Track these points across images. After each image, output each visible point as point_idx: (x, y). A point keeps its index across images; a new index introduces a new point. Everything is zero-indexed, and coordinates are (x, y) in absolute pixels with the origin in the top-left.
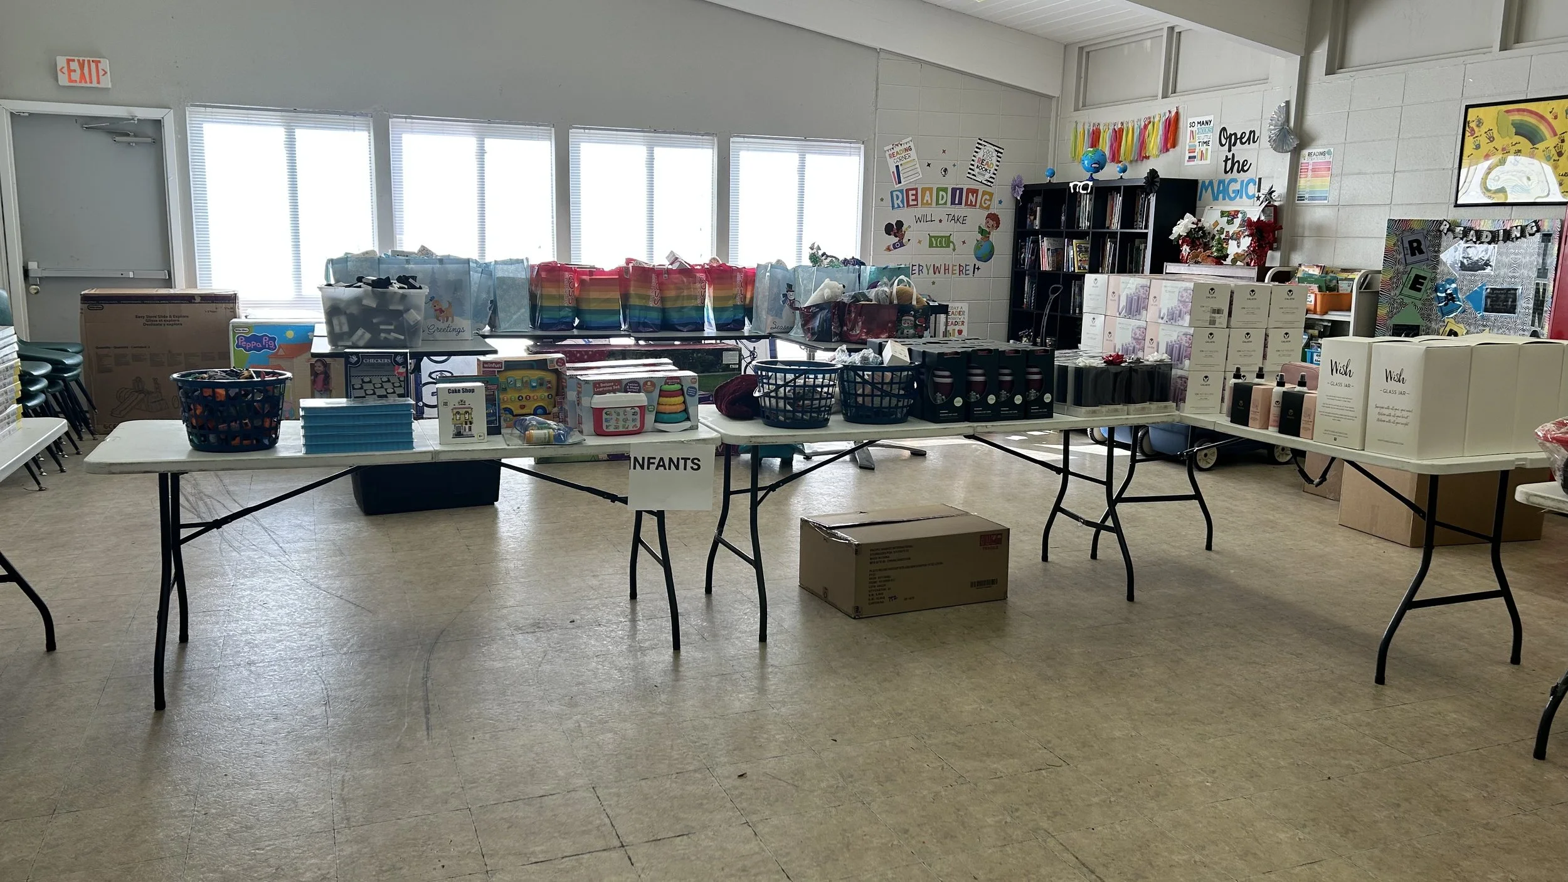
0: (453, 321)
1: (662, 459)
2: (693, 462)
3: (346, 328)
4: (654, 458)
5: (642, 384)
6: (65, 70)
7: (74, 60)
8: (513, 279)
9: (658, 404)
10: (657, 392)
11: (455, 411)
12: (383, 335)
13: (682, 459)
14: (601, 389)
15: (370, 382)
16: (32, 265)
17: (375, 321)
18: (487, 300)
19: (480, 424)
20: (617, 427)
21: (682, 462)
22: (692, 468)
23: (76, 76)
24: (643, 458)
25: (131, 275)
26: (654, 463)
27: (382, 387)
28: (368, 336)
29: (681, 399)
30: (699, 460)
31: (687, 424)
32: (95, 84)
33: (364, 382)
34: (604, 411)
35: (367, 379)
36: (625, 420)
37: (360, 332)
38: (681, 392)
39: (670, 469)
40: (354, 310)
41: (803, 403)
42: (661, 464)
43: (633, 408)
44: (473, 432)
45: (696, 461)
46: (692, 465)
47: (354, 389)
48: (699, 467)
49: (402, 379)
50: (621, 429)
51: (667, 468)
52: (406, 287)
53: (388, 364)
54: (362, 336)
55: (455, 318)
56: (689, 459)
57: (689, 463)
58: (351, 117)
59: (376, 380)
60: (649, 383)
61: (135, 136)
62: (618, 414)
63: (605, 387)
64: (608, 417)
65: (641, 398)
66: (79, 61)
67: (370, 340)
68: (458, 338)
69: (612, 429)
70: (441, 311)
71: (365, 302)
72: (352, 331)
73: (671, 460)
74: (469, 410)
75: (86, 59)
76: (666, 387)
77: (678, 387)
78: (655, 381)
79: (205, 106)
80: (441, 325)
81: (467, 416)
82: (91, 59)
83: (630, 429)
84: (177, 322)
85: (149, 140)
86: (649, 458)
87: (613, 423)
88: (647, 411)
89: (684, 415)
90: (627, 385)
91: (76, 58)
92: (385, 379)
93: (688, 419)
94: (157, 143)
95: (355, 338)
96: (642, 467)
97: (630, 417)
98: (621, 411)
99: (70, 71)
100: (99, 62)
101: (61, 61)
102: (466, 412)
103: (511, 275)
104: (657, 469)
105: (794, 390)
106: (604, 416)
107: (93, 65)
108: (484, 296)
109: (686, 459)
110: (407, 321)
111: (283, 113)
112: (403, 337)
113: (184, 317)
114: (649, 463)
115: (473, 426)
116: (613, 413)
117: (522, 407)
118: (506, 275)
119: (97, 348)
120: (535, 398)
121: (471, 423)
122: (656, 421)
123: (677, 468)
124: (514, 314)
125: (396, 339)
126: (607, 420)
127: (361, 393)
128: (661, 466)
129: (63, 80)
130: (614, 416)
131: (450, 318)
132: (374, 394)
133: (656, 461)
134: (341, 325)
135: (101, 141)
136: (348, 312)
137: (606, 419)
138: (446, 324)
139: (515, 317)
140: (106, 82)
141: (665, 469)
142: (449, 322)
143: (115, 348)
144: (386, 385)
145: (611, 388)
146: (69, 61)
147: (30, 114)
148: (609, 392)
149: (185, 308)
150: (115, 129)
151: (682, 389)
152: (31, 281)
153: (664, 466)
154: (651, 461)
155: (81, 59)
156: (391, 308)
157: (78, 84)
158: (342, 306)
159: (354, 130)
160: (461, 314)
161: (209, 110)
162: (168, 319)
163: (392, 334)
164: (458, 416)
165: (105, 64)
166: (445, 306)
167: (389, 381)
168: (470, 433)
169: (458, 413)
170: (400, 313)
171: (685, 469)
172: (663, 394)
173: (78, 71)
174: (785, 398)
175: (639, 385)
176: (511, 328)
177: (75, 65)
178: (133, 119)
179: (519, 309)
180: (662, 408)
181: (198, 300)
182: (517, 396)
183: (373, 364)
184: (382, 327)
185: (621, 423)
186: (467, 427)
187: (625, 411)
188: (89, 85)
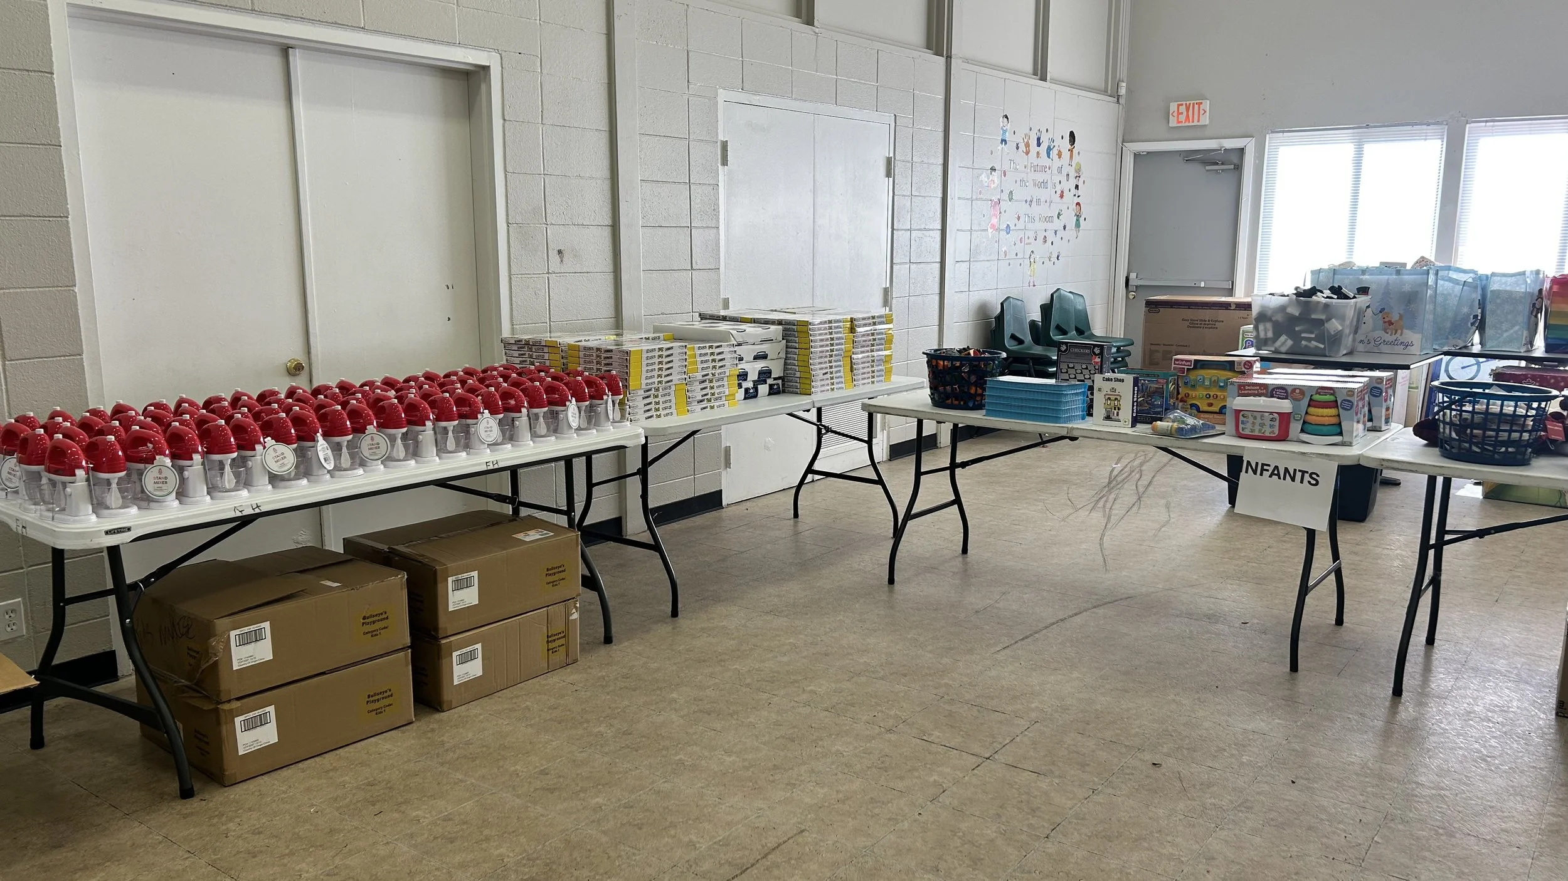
0: (1401, 335)
1: (1276, 467)
2: (1311, 476)
3: (1270, 334)
4: (1269, 465)
5: (1289, 391)
6: (1175, 114)
7: (1182, 105)
8: (1510, 293)
9: (1307, 413)
10: (1306, 401)
11: (1107, 396)
12: (1303, 342)
13: (1299, 471)
14: (1246, 392)
15: (1073, 368)
16: (1133, 276)
17: (1297, 329)
18: (1468, 315)
19: (1126, 413)
20: (1252, 431)
21: (1299, 475)
22: (1309, 482)
23: (1182, 118)
24: (1257, 464)
25: (1202, 285)
26: (1268, 470)
27: (1082, 373)
28: (1290, 343)
29: (1333, 411)
30: (1318, 476)
31: (1338, 439)
32: (1196, 123)
33: (1069, 367)
34: (1242, 413)
35: (1071, 365)
36: (1262, 425)
37: (1283, 338)
38: (1334, 404)
39: (1284, 479)
40: (1279, 317)
41: (1472, 431)
42: (1276, 472)
43: (1271, 413)
44: (1120, 417)
45: (1314, 476)
46: (1310, 480)
47: (1061, 372)
48: (1317, 484)
49: (1097, 367)
50: (1257, 433)
51: (1282, 478)
52: (1336, 297)
53: (1088, 354)
54: (1286, 341)
55: (1405, 331)
56: (1307, 472)
57: (1307, 476)
58: (1425, 127)
59: (1078, 367)
60: (1298, 391)
61: (1222, 164)
62: (1255, 418)
63: (1250, 390)
64: (1245, 419)
65: (1285, 406)
66: (1186, 104)
67: (1292, 347)
68: (1405, 352)
69: (1247, 432)
70: (1391, 323)
71: (1290, 310)
72: (1277, 336)
73: (1286, 470)
74: (1118, 397)
75: (1192, 102)
76: (1317, 397)
77: (1332, 398)
78: (1303, 388)
79: (1283, 132)
80: (1388, 337)
81: (1116, 402)
82: (1195, 102)
83: (1267, 434)
84: (1213, 326)
85: (1232, 167)
86: (1263, 465)
87: (1249, 426)
88: (1292, 419)
89: (1336, 429)
90: (1273, 390)
91: (1184, 103)
92: (1084, 366)
93: (1341, 434)
94: (1238, 168)
95: (1278, 344)
96: (1255, 472)
97: (1268, 423)
98: (1258, 415)
99: (1179, 113)
100: (1202, 103)
101: (1173, 107)
102: (1116, 399)
103: (1508, 288)
104: (1270, 476)
105: (1461, 415)
106: (1241, 418)
107: (1196, 107)
108: (1465, 310)
109: (1303, 472)
110: (1328, 331)
111: (1356, 130)
112: (1322, 346)
113: (1220, 321)
114: (1262, 470)
115: (1120, 412)
116: (1250, 416)
117: (1211, 405)
118: (1503, 288)
119: (1152, 344)
120: (1222, 397)
121: (1119, 409)
122: (1302, 431)
123: (1293, 479)
124: (1506, 331)
125: (1316, 347)
126: (1243, 423)
127: (1066, 376)
128: (1275, 475)
129: (1173, 123)
130: (1251, 419)
131: (1399, 331)
132: (1075, 378)
133: (1271, 469)
134: (1266, 331)
135: (1195, 169)
136: (1274, 319)
137: (1242, 421)
138: (1394, 337)
139: (1505, 335)
140: (1205, 120)
141: (1279, 478)
142: (1398, 335)
143: (1164, 345)
144: (1085, 372)
145: (1256, 392)
146: (1179, 105)
147: (1148, 153)
148: (1255, 395)
149: (1222, 314)
150: (1206, 159)
151: (1336, 401)
152: (1130, 288)
153: (1278, 475)
154: (1265, 467)
155: (1188, 103)
156: (1313, 316)
157: (1183, 125)
158: (1269, 313)
159: (1426, 139)
160: (1412, 328)
161: (1286, 134)
162: (1207, 323)
163: (1313, 342)
164: (1109, 402)
165: (1206, 105)
166: (1395, 317)
167: (1087, 368)
168: (1117, 418)
169: (1109, 399)
170: (1321, 323)
171: (1302, 482)
172: (1312, 403)
173: (1185, 113)
174: (1451, 424)
175: (1286, 392)
176: (1499, 347)
177: (1183, 109)
178: (1221, 150)
179: (1513, 326)
180: (1309, 418)
181: (1233, 307)
182: (1205, 393)
183: (1077, 353)
184: (1303, 335)
185: (1257, 428)
186: (1115, 412)
187: (1262, 416)
188: (1191, 124)
